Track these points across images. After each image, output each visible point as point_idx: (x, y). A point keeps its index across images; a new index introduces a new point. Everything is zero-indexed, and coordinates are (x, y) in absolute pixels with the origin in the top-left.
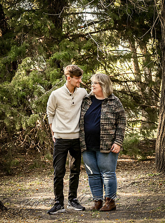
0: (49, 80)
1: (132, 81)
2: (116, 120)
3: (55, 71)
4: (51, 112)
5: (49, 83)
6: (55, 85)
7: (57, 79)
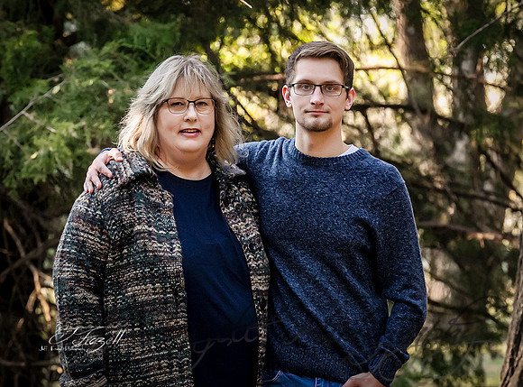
1: (395, 107)
6: (23, 105)
7: (35, 75)
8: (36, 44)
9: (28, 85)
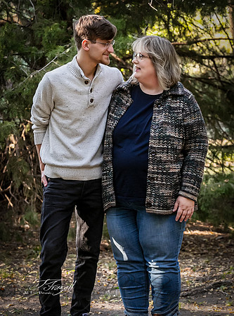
0: (40, 47)
1: (227, 57)
2: (185, 141)
3: (55, 28)
4: (41, 119)
5: (41, 52)
6: (52, 57)
7: (58, 44)
8: (59, 29)
9: (55, 49)
